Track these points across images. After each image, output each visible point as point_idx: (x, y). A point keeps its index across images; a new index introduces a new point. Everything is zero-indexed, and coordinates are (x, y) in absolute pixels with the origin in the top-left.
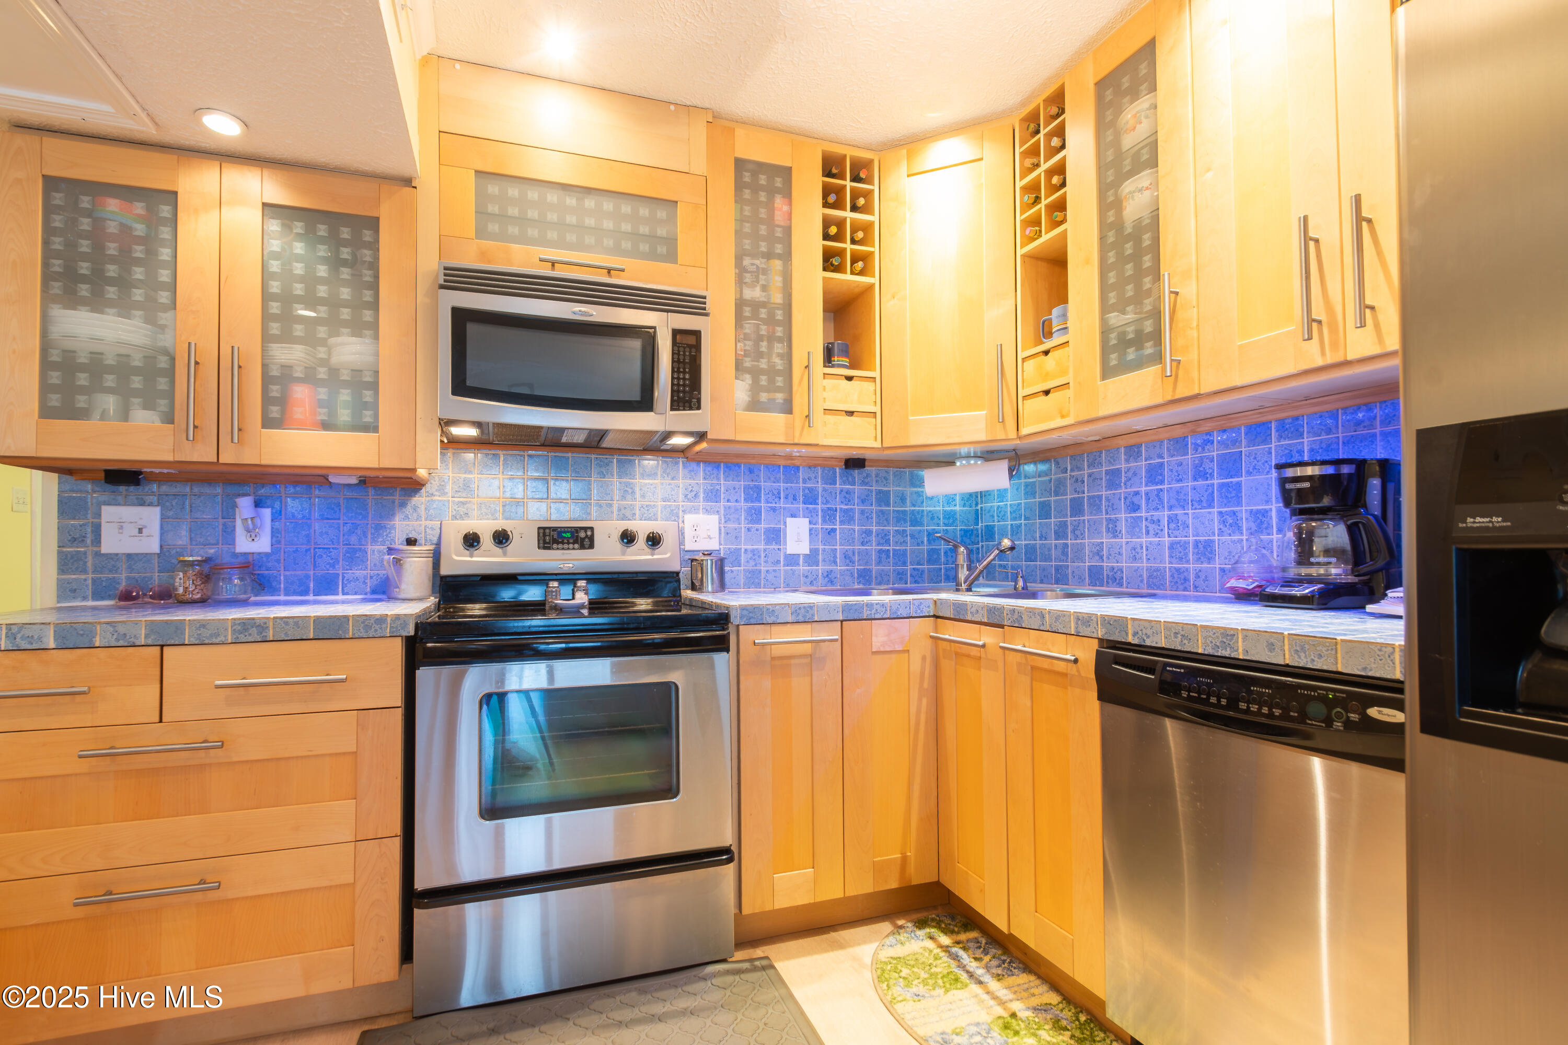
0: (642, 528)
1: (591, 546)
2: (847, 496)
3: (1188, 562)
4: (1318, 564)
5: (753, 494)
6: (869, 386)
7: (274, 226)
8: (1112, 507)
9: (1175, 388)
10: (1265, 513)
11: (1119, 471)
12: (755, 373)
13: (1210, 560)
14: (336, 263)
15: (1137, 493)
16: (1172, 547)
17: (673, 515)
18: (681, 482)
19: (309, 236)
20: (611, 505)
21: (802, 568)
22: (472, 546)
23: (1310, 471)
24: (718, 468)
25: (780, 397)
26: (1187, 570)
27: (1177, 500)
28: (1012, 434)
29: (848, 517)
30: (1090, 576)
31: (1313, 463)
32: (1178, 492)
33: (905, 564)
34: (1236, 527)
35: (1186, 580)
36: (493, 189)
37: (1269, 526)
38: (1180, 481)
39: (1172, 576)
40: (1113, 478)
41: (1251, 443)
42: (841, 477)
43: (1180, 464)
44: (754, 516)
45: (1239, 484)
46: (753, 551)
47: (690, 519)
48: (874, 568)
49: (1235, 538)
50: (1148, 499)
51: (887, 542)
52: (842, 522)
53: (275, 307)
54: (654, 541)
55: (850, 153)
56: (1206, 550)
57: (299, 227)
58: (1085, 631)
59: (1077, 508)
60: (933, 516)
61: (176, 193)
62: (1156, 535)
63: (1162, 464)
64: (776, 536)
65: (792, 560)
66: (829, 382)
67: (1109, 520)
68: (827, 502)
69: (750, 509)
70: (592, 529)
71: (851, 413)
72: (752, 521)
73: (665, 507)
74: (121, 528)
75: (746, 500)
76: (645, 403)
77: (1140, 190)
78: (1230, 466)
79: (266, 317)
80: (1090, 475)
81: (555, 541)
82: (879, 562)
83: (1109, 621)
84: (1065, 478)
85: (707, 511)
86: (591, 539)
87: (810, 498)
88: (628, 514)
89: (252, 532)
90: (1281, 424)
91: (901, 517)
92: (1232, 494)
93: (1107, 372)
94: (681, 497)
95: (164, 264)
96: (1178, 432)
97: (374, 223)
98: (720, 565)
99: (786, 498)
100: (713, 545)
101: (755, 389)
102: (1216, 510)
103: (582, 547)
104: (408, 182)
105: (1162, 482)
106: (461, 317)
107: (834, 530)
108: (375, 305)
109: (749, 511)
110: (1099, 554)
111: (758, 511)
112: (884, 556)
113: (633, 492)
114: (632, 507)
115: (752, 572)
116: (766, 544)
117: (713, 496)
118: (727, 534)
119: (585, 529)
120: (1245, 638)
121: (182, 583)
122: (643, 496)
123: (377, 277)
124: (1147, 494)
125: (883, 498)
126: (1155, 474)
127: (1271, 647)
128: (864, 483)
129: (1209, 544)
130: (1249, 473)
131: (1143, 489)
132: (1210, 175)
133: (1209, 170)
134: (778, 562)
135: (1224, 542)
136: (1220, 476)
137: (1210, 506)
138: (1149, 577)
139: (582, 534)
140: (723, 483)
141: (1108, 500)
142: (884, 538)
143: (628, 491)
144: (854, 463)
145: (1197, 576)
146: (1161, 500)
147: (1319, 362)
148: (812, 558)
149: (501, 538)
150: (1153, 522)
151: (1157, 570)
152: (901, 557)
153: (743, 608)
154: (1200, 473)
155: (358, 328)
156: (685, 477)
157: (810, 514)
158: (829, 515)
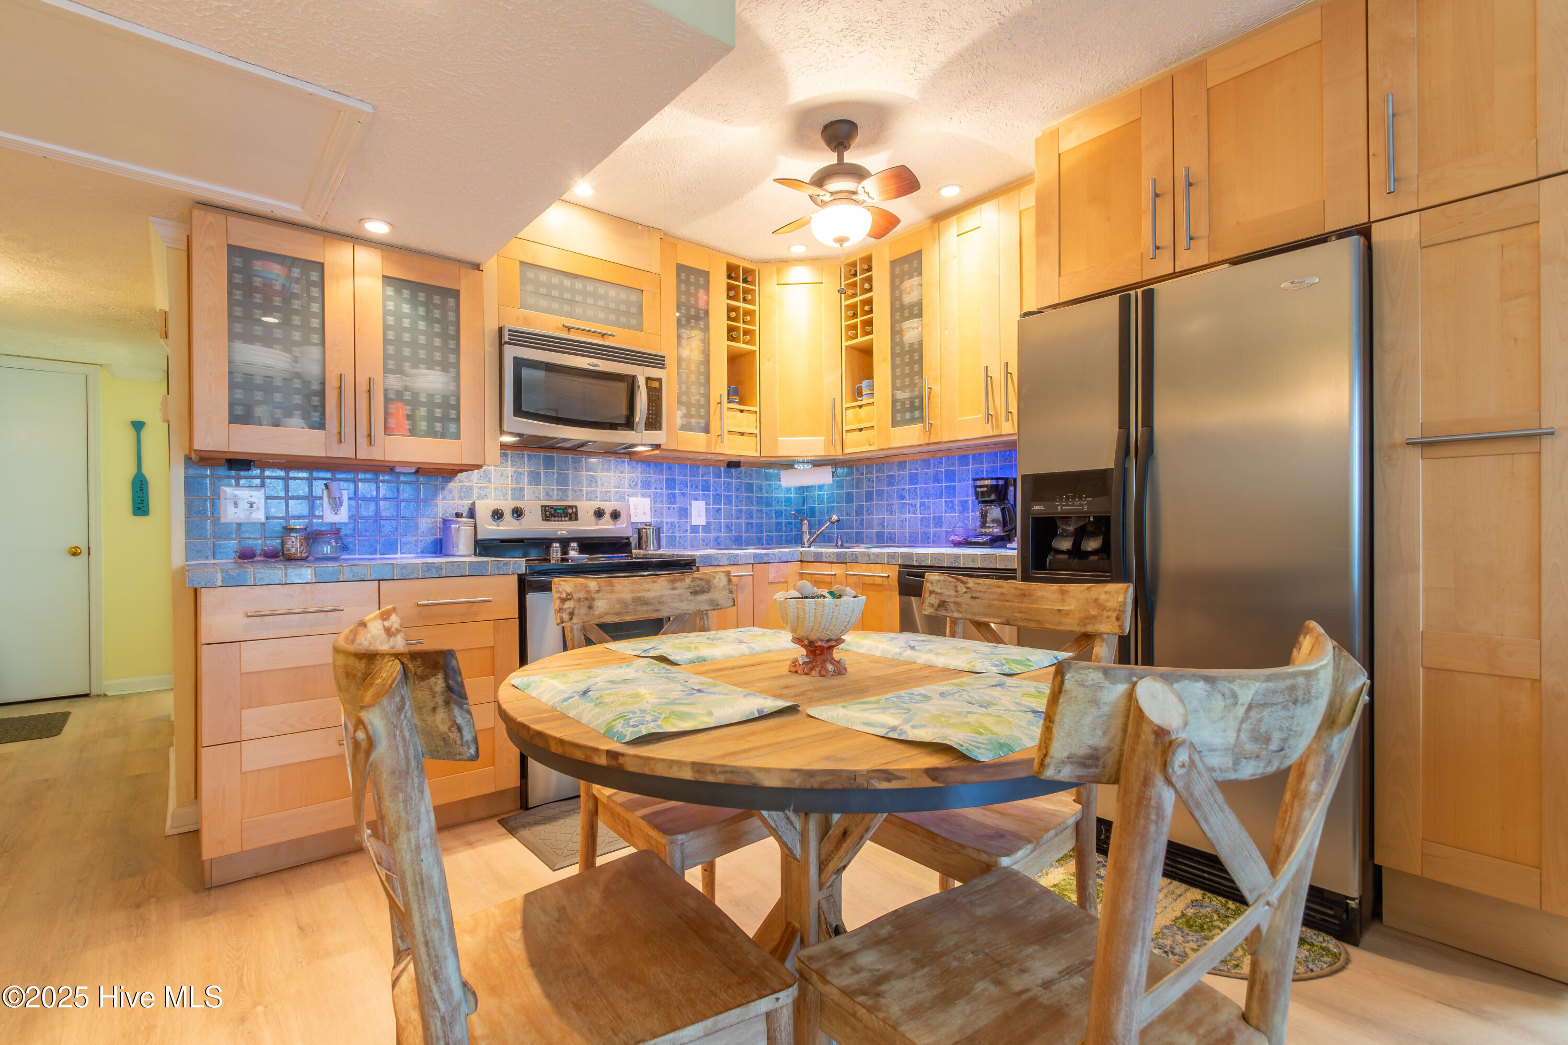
0: (608, 507)
1: (576, 519)
2: (728, 486)
3: (930, 528)
4: (989, 527)
5: (671, 483)
6: (752, 416)
7: (390, 292)
8: (890, 497)
9: (929, 438)
10: (966, 502)
11: (894, 475)
12: (688, 405)
13: (941, 527)
14: (430, 320)
15: (904, 489)
16: (922, 519)
17: (621, 497)
18: (626, 475)
19: (413, 301)
20: (581, 491)
21: (701, 535)
22: (499, 518)
23: (987, 482)
24: (649, 465)
25: (702, 422)
26: (929, 532)
27: (925, 494)
28: (840, 453)
29: (729, 500)
30: (877, 538)
31: (988, 479)
32: (925, 490)
33: (762, 532)
34: (953, 509)
35: (929, 538)
36: (530, 274)
37: (968, 509)
38: (926, 483)
39: (922, 536)
40: (891, 480)
41: (961, 465)
42: (724, 474)
43: (926, 474)
44: (672, 498)
45: (954, 486)
46: (671, 523)
47: (633, 501)
48: (744, 535)
49: (952, 515)
50: (910, 493)
51: (752, 517)
52: (725, 504)
53: (391, 350)
54: (615, 515)
55: (743, 264)
56: (938, 521)
57: (406, 293)
58: (892, 561)
59: (869, 497)
60: (778, 500)
61: (323, 264)
62: (914, 513)
63: (917, 474)
64: (685, 513)
65: (695, 529)
66: (731, 413)
67: (888, 505)
68: (716, 490)
69: (669, 494)
70: (576, 507)
71: (742, 434)
72: (671, 503)
73: (616, 492)
74: (236, 503)
75: (667, 488)
76: (629, 424)
77: (913, 328)
78: (951, 476)
79: (386, 357)
80: (877, 478)
81: (553, 516)
82: (747, 531)
83: (903, 555)
84: (862, 479)
85: (643, 495)
86: (576, 514)
87: (706, 488)
88: (593, 496)
89: (336, 505)
90: (974, 456)
91: (760, 501)
92: (951, 491)
93: (895, 423)
94: (626, 485)
95: (314, 315)
96: (926, 456)
97: (456, 294)
98: (658, 531)
99: (691, 487)
100: (647, 519)
101: (688, 416)
102: (943, 500)
103: (571, 519)
104: (477, 267)
105: (917, 484)
106: (519, 363)
107: (720, 509)
108: (457, 351)
109: (669, 495)
110: (882, 525)
111: (674, 496)
112: (750, 527)
113: (596, 482)
114: (596, 492)
115: (671, 537)
116: (679, 518)
117: (646, 485)
118: (655, 511)
119: (571, 507)
120: (964, 558)
121: (295, 545)
122: (602, 484)
123: (458, 331)
124: (909, 490)
125: (749, 488)
126: (913, 479)
127: (973, 560)
128: (738, 478)
129: (940, 518)
130: (959, 481)
131: (907, 487)
132: (947, 332)
133: (946, 329)
134: (686, 531)
135: (948, 517)
136: (946, 482)
137: (941, 498)
138: (910, 537)
139: (570, 511)
140: (653, 477)
141: (888, 493)
142: (750, 515)
143: (593, 481)
144: (733, 464)
145: (934, 536)
146: (916, 494)
147: (991, 434)
148: (707, 528)
149: (518, 513)
150: (912, 506)
151: (914, 533)
152: (759, 527)
153: (702, 556)
154: (937, 480)
155: (445, 366)
156: (629, 472)
157: (705, 498)
158: (717, 499)
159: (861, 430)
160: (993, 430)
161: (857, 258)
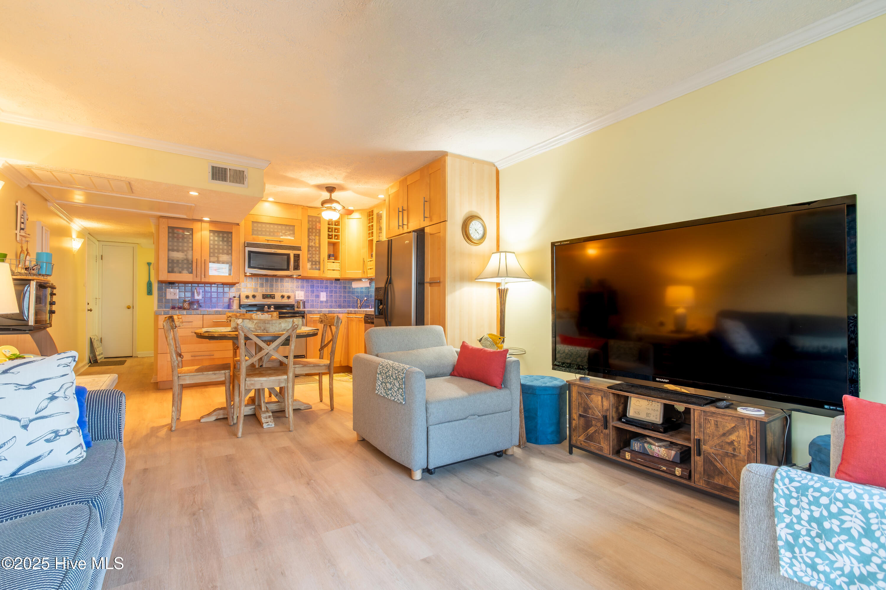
0: (286, 294)
1: (274, 298)
2: (336, 287)
5: (312, 286)
6: (338, 264)
7: (212, 234)
12: (312, 261)
14: (223, 241)
17: (293, 291)
18: (295, 284)
19: (219, 237)
20: (278, 289)
21: (324, 304)
22: (247, 298)
24: (304, 281)
25: (317, 267)
28: (367, 276)
29: (336, 292)
33: (350, 303)
36: (255, 225)
42: (334, 282)
44: (313, 292)
46: (312, 300)
47: (297, 293)
48: (342, 304)
51: (346, 298)
52: (334, 293)
53: (212, 251)
54: (289, 297)
57: (216, 234)
58: (364, 313)
60: (357, 292)
61: (193, 229)
64: (318, 296)
65: (322, 302)
66: (329, 263)
68: (331, 289)
69: (312, 290)
70: (274, 295)
71: (334, 270)
72: (312, 293)
73: (291, 290)
74: (171, 294)
75: (311, 288)
76: (288, 269)
79: (210, 253)
81: (266, 297)
82: (344, 303)
85: (301, 291)
86: (274, 297)
87: (327, 287)
88: (282, 291)
89: (198, 294)
91: (349, 292)
94: (295, 287)
95: (190, 243)
97: (232, 233)
98: (304, 303)
99: (321, 287)
100: (303, 298)
101: (312, 265)
103: (272, 299)
104: (238, 224)
106: (250, 252)
107: (332, 295)
108: (231, 249)
109: (311, 291)
111: (314, 291)
112: (345, 301)
113: (284, 286)
114: (283, 290)
115: (312, 305)
116: (316, 298)
117: (302, 287)
118: (306, 296)
119: (273, 295)
121: (186, 305)
122: (286, 287)
123: (232, 244)
125: (345, 288)
128: (340, 284)
134: (318, 302)
139: (272, 296)
140: (305, 284)
142: (345, 297)
143: (282, 286)
144: (337, 280)
148: (327, 302)
149: (254, 296)
152: (349, 302)
153: (307, 310)
155: (228, 254)
156: (296, 283)
157: (326, 291)
158: (331, 292)
159: (371, 269)
161: (370, 211)
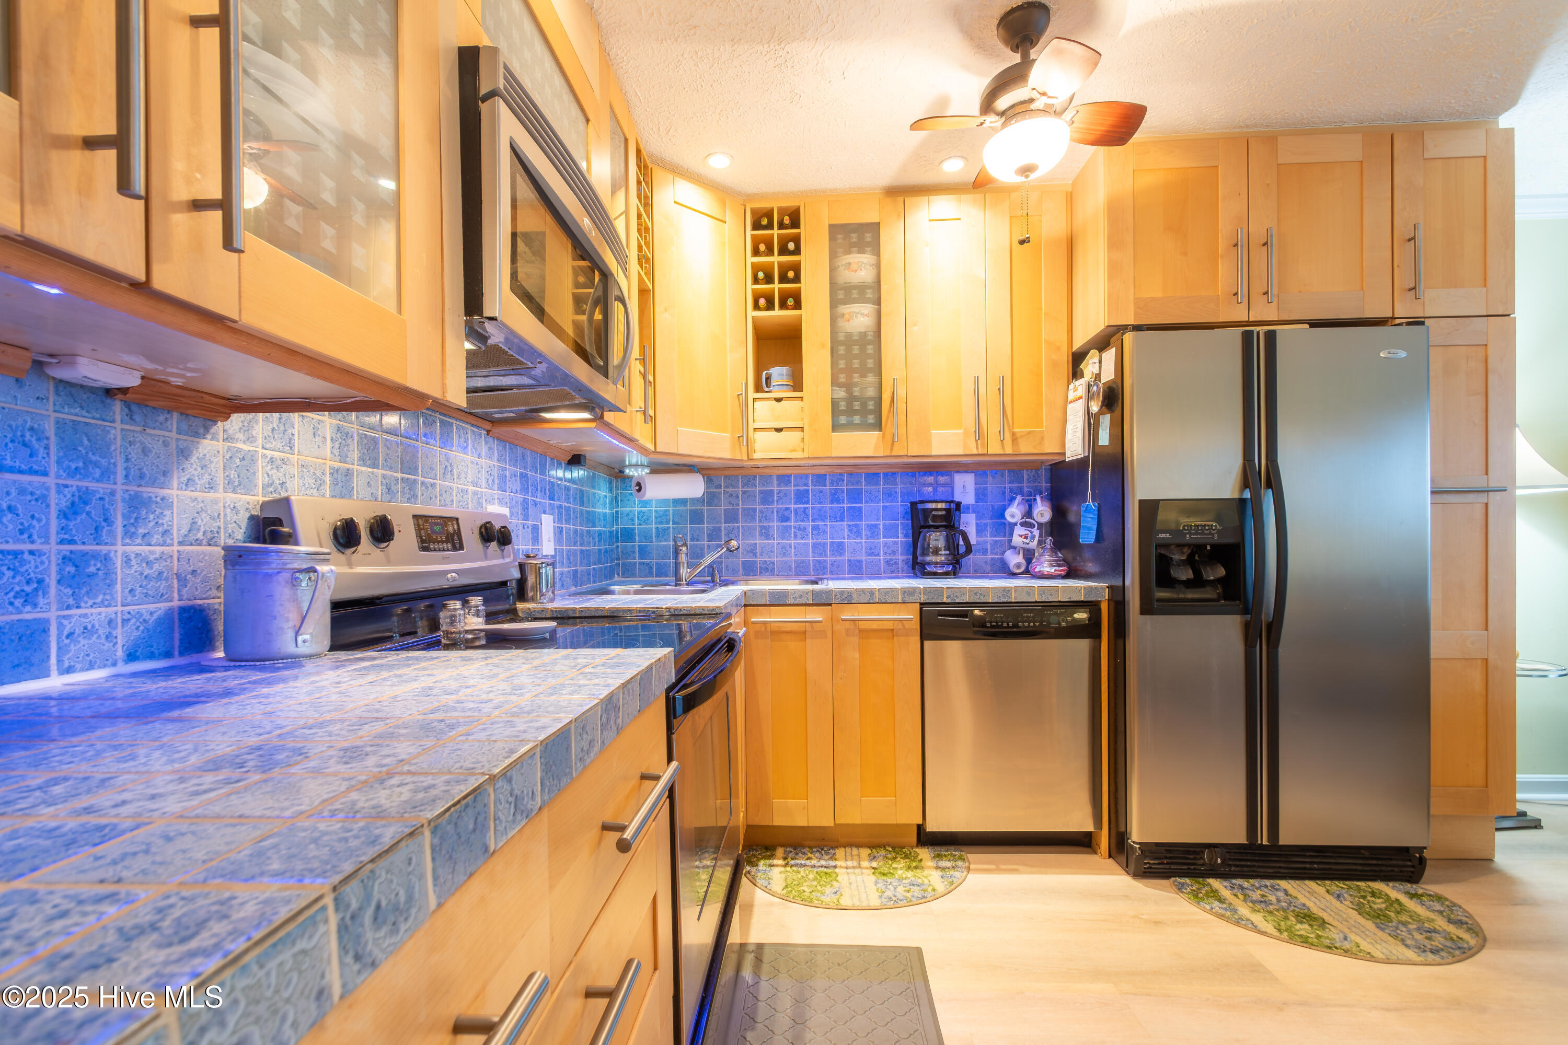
2: (568, 494)
3: (826, 556)
5: (524, 483)
8: (765, 517)
9: (892, 449)
10: (876, 526)
11: (772, 492)
13: (841, 554)
15: (787, 509)
16: (815, 546)
18: (483, 461)
26: (825, 561)
27: (819, 515)
28: (745, 458)
29: (568, 516)
30: (744, 568)
32: (820, 510)
34: (858, 534)
35: (825, 568)
37: (878, 534)
38: (820, 503)
39: (814, 565)
40: (767, 497)
41: (868, 483)
43: (821, 492)
45: (860, 508)
49: (858, 541)
50: (796, 514)
51: (584, 543)
52: (566, 521)
56: (839, 548)
58: (908, 599)
59: (731, 517)
62: (803, 538)
63: (808, 491)
64: (537, 531)
67: (762, 528)
68: (559, 499)
75: (522, 491)
77: (862, 314)
78: (855, 496)
80: (744, 493)
83: (926, 591)
84: (720, 493)
86: (459, 535)
87: (552, 493)
91: (588, 517)
92: (856, 514)
93: (835, 427)
94: (484, 481)
96: (822, 471)
99: (541, 490)
102: (846, 523)
103: (461, 546)
105: (807, 503)
107: (563, 529)
110: (753, 551)
111: (527, 505)
119: (452, 520)
124: (796, 510)
126: (801, 497)
127: (1028, 594)
128: (573, 481)
129: (841, 545)
130: (866, 502)
131: (793, 506)
132: (916, 328)
133: (915, 325)
135: (850, 543)
136: (849, 502)
137: (842, 520)
138: (796, 568)
139: (449, 529)
140: (508, 467)
141: (761, 512)
145: (832, 565)
146: (807, 516)
147: (975, 452)
148: (555, 560)
150: (800, 529)
151: (803, 562)
154: (835, 498)
156: (486, 456)
157: (553, 511)
158: (560, 513)
159: (779, 430)
160: (977, 448)
161: (775, 205)
